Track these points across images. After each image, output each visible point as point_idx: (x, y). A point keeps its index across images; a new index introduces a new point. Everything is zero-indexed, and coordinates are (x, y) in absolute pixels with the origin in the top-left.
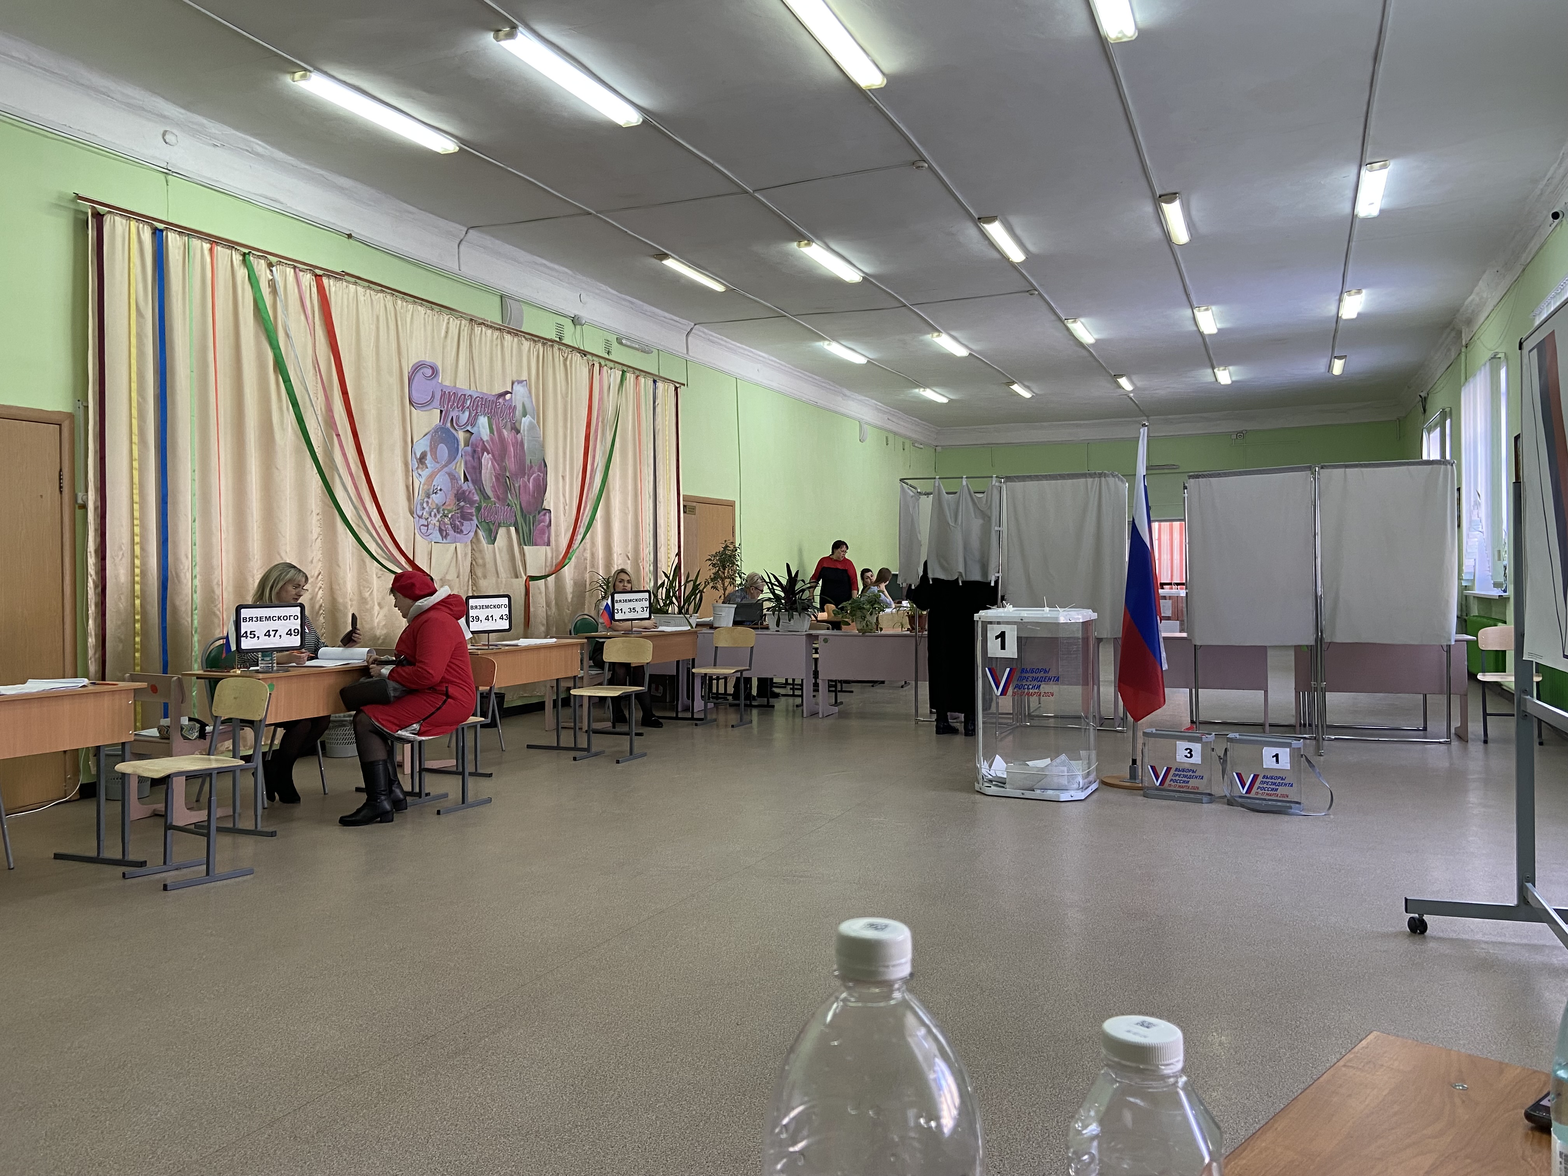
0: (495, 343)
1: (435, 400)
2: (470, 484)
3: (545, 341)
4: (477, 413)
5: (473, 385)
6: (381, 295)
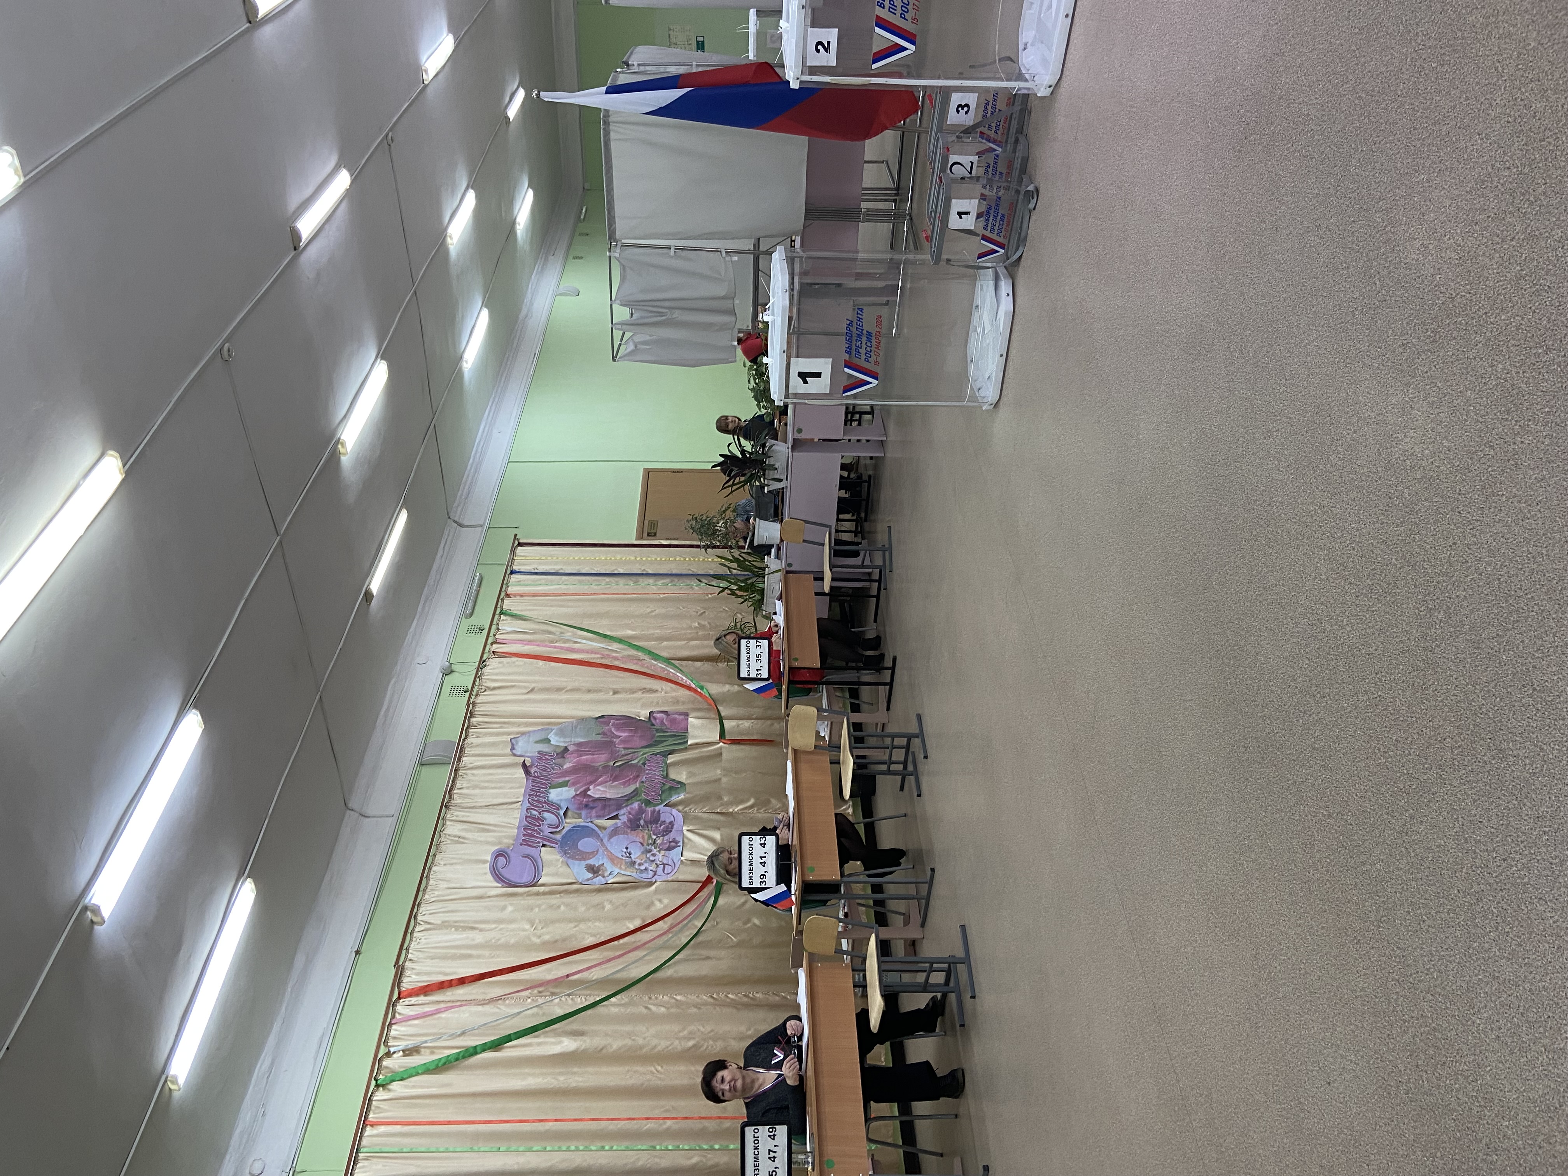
0: (471, 778)
1: (532, 854)
2: (622, 812)
4: (545, 802)
5: (515, 807)
6: (419, 918)
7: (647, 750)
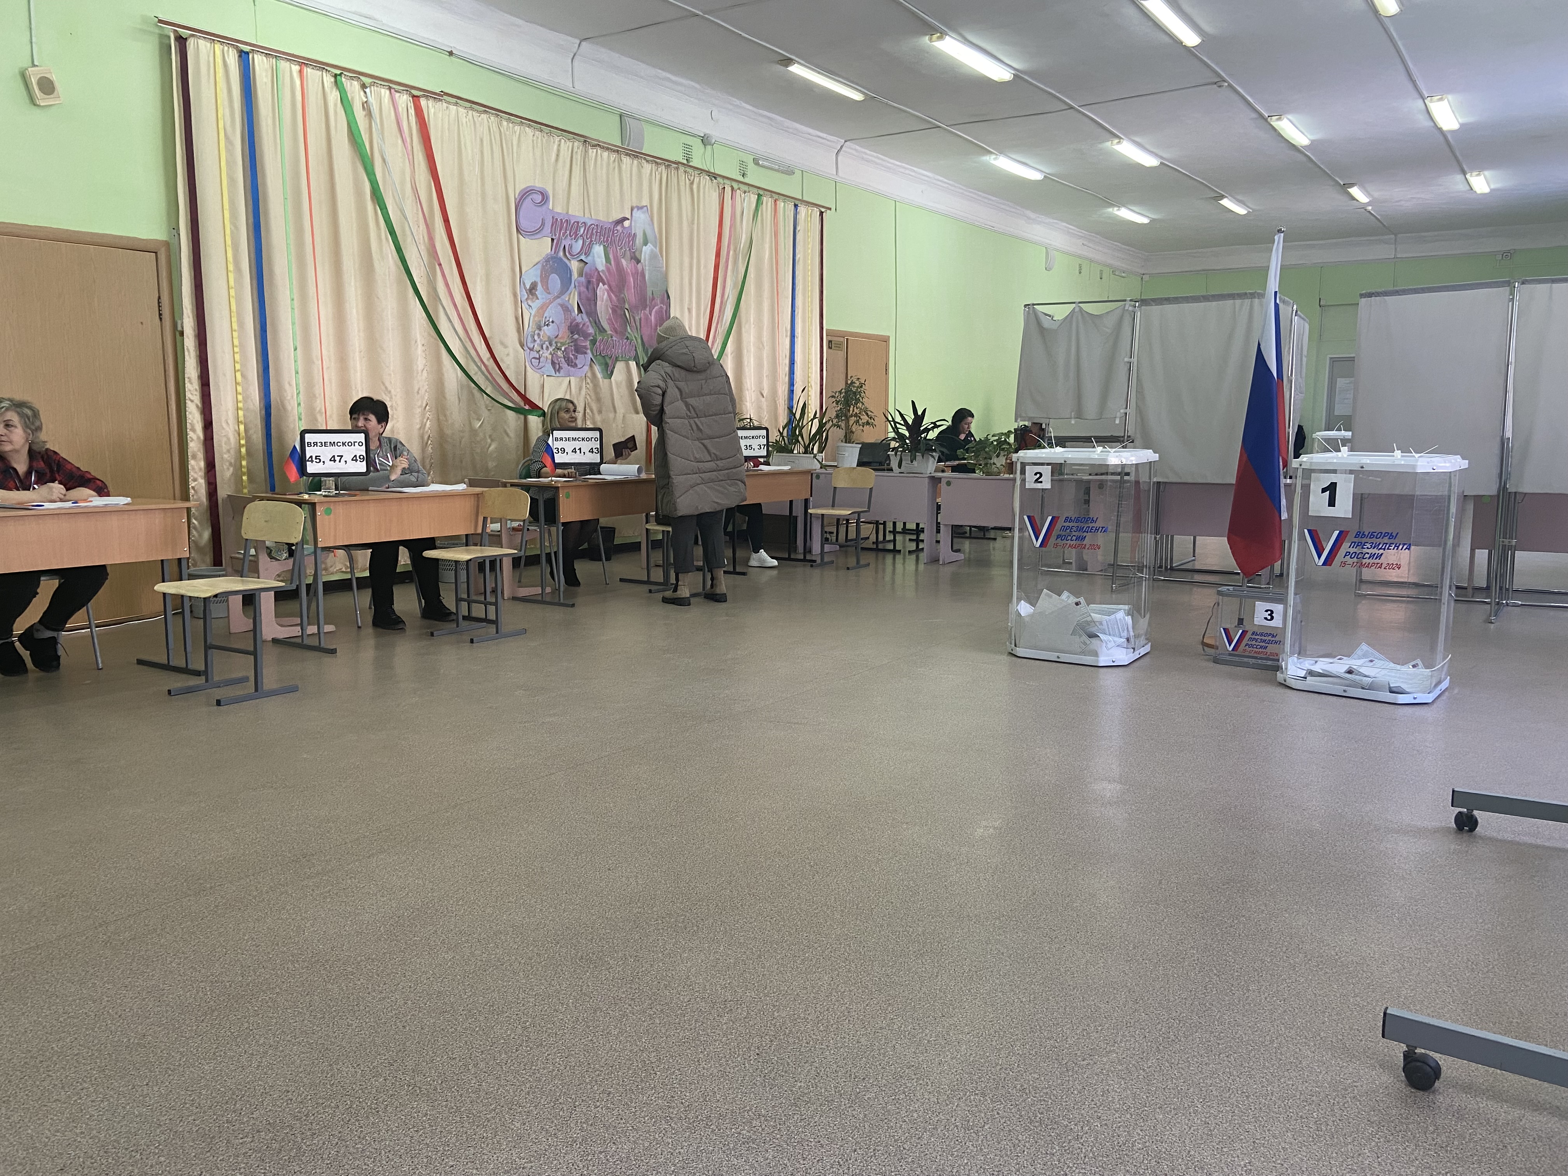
0: (612, 166)
1: (546, 228)
2: (584, 316)
3: (668, 163)
4: (591, 241)
5: (587, 211)
6: (484, 116)
7: (639, 341)
